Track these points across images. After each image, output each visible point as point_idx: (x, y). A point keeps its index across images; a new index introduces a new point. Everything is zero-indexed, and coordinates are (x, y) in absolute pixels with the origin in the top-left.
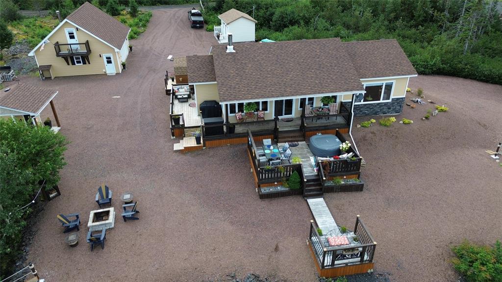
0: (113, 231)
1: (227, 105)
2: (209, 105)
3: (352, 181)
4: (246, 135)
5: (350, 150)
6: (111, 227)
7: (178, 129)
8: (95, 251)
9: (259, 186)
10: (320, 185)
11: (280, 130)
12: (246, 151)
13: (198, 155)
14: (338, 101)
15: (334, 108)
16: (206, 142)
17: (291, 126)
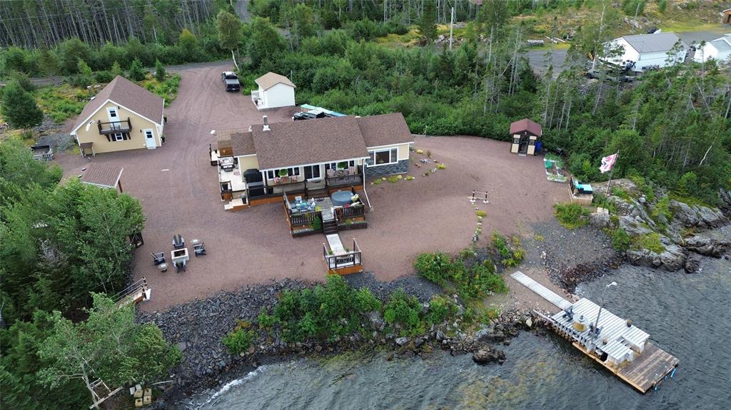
0: (190, 263)
1: (265, 172)
2: (251, 173)
3: (360, 221)
4: (281, 195)
5: (358, 200)
9: (292, 229)
10: (336, 225)
12: (283, 207)
14: (355, 165)
15: (352, 170)
16: (251, 202)
17: (318, 186)
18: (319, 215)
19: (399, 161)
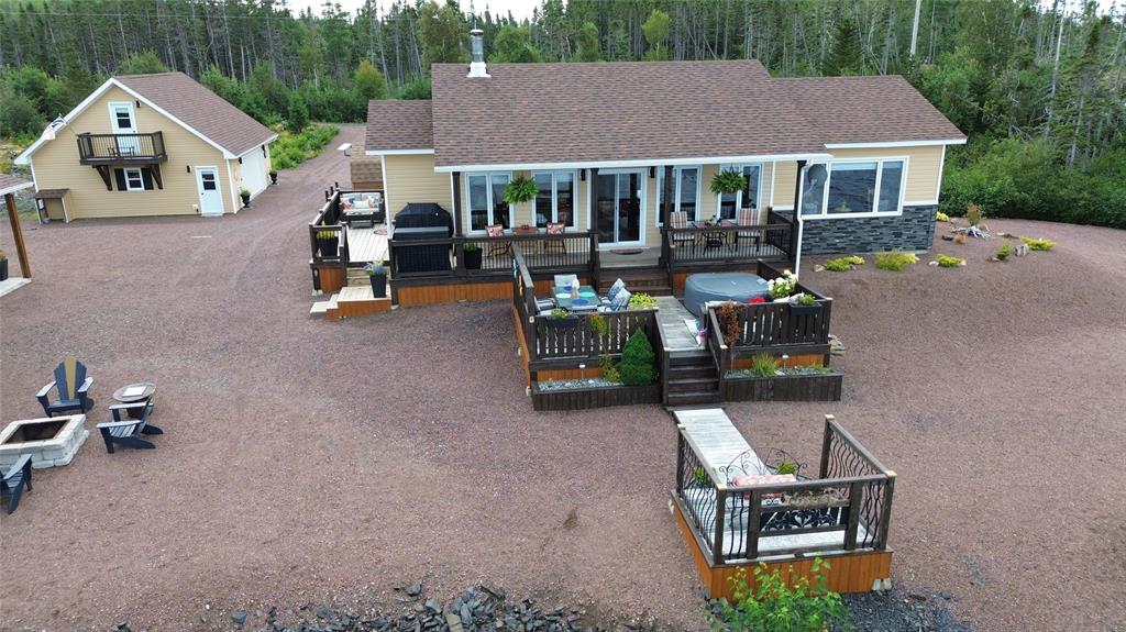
1: (456, 177)
2: (418, 212)
4: (506, 274)
5: (801, 288)
7: (330, 266)
11: (602, 266)
12: (509, 313)
14: (761, 204)
15: (752, 217)
16: (402, 292)
17: (634, 261)
18: (649, 327)
19: (906, 209)
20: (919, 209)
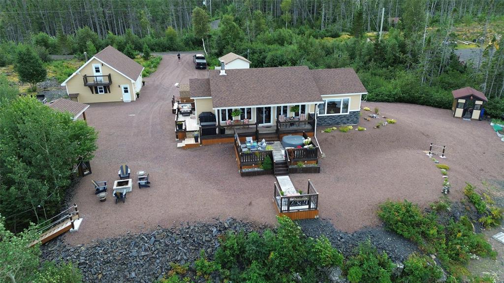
0: (131, 194)
2: (205, 115)
3: (313, 165)
4: (232, 136)
5: (311, 143)
6: (129, 191)
7: (181, 132)
8: (118, 204)
9: (241, 168)
10: (287, 167)
11: (260, 132)
12: (233, 147)
13: (195, 150)
14: (306, 112)
15: (303, 117)
16: (203, 141)
17: (269, 130)
18: (270, 154)
19: (350, 112)
20: (354, 112)
